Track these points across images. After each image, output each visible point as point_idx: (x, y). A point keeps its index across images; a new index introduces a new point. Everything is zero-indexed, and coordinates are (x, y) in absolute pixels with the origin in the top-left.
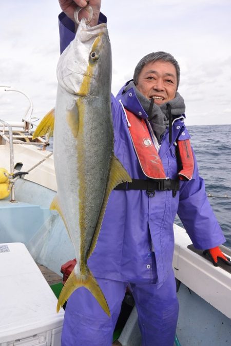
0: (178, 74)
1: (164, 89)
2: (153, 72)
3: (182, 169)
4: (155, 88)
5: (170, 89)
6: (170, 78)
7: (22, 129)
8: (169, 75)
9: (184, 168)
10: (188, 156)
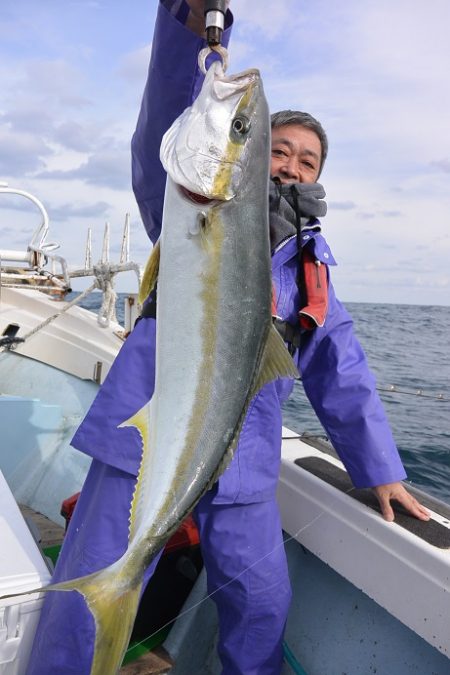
0: (324, 156)
1: (297, 175)
2: (287, 143)
3: (306, 305)
4: (285, 169)
5: (308, 176)
6: (310, 159)
7: (27, 266)
8: (310, 154)
9: (309, 304)
10: (319, 286)
